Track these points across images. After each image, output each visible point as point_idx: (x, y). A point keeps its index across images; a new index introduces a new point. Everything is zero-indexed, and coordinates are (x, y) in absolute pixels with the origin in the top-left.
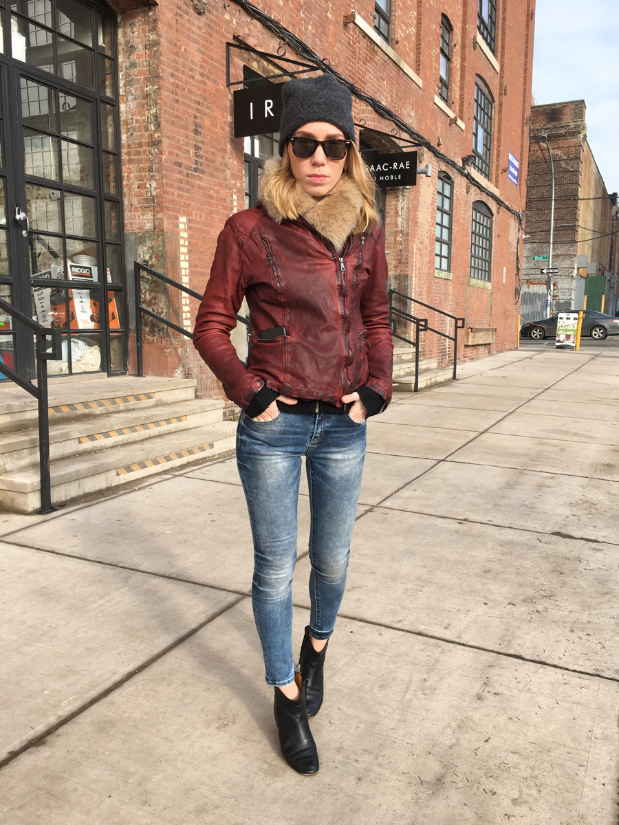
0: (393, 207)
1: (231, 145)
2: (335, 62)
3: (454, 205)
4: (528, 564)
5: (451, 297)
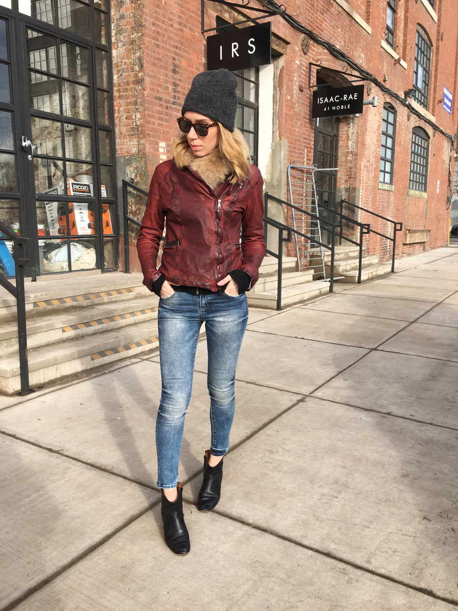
0: (345, 132)
2: (296, 13)
3: (397, 130)
4: (446, 468)
5: (392, 205)
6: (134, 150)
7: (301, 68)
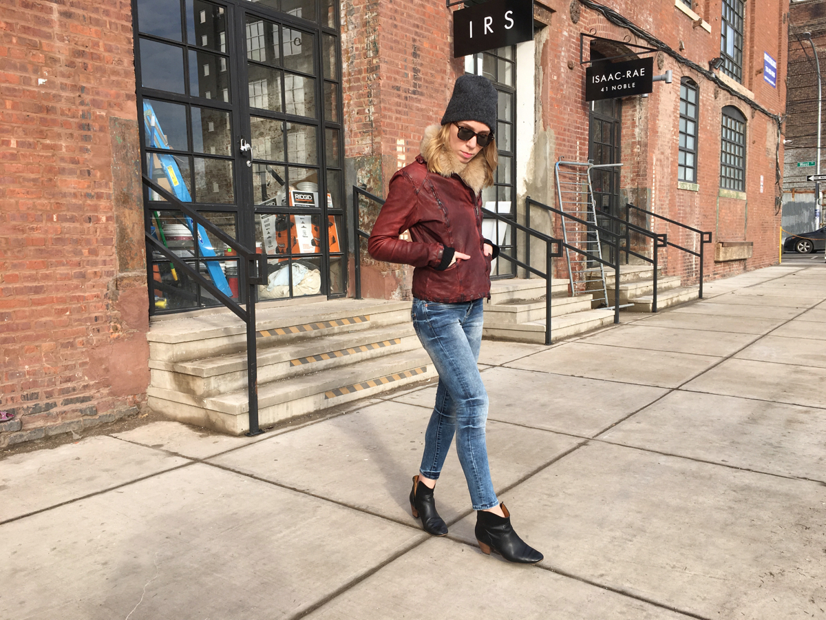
0: (629, 117)
1: (451, 65)
3: (700, 111)
4: (766, 515)
5: (697, 210)
6: (367, 150)
7: (569, 41)
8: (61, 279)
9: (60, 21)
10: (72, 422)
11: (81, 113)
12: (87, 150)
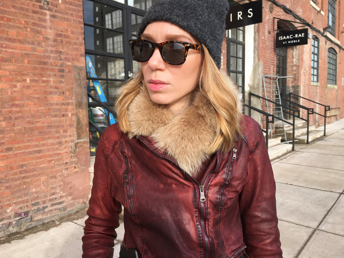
3: (320, 50)
5: (318, 94)
7: (269, 21)
8: (50, 145)
9: (50, 20)
10: (55, 215)
11: (60, 64)
12: (63, 82)
